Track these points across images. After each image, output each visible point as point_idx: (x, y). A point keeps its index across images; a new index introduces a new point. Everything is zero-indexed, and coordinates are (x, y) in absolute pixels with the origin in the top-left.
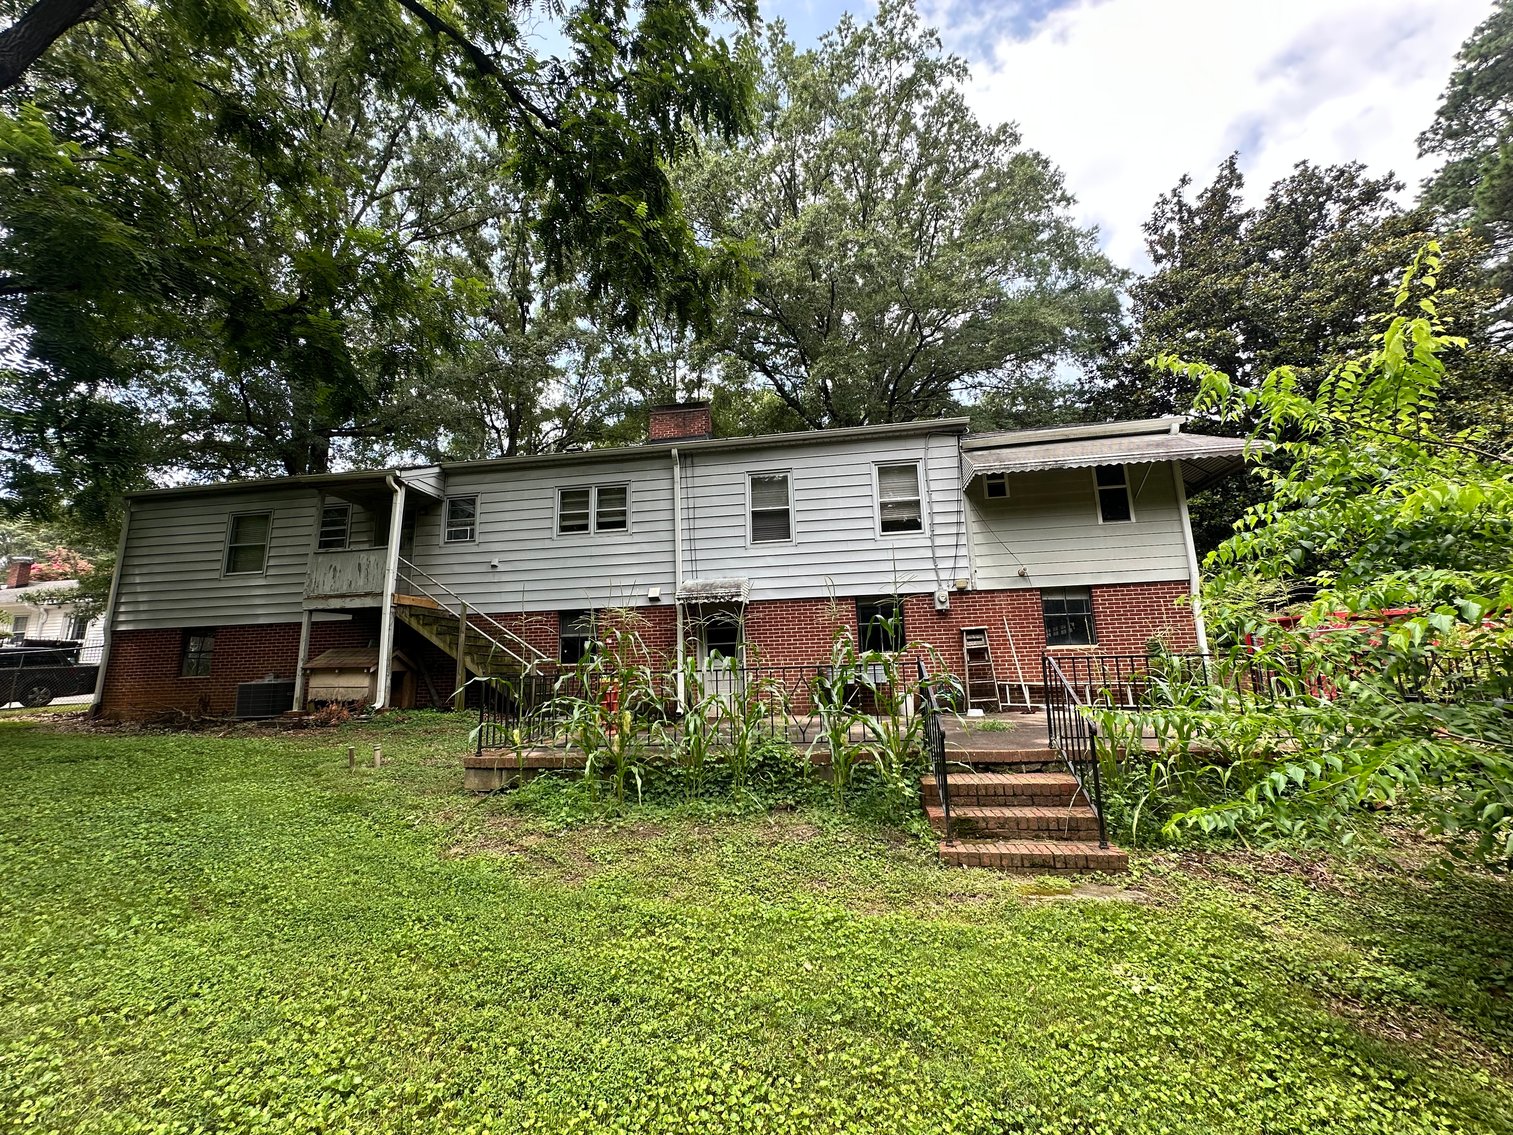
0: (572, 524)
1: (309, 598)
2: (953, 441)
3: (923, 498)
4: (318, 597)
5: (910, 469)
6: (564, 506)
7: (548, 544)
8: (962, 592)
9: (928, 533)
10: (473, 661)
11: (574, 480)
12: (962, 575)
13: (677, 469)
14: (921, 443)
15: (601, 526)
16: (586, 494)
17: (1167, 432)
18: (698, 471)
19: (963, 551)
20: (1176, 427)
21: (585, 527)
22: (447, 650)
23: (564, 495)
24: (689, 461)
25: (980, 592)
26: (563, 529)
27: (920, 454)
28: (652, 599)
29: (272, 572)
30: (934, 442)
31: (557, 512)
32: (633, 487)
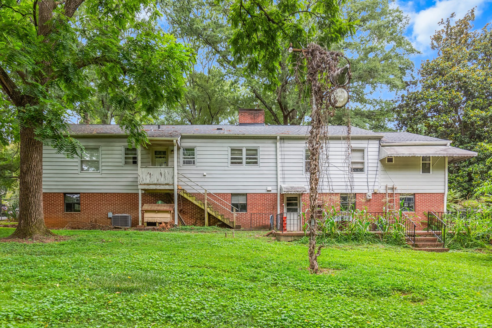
0: (236, 161)
1: (140, 184)
2: (378, 142)
3: (366, 161)
4: (144, 184)
5: (362, 151)
6: (232, 154)
7: (226, 168)
8: (375, 193)
9: (366, 174)
10: (210, 210)
11: (236, 144)
12: (376, 188)
13: (278, 144)
14: (366, 142)
15: (248, 163)
16: (241, 150)
17: (446, 145)
18: (286, 145)
19: (377, 180)
20: (449, 144)
21: (241, 163)
22: (200, 206)
23: (232, 150)
24: (282, 141)
25: (381, 194)
26: (232, 163)
27: (366, 146)
28: (268, 191)
29: (104, 172)
30: (371, 142)
31: (230, 156)
32: (261, 149)
